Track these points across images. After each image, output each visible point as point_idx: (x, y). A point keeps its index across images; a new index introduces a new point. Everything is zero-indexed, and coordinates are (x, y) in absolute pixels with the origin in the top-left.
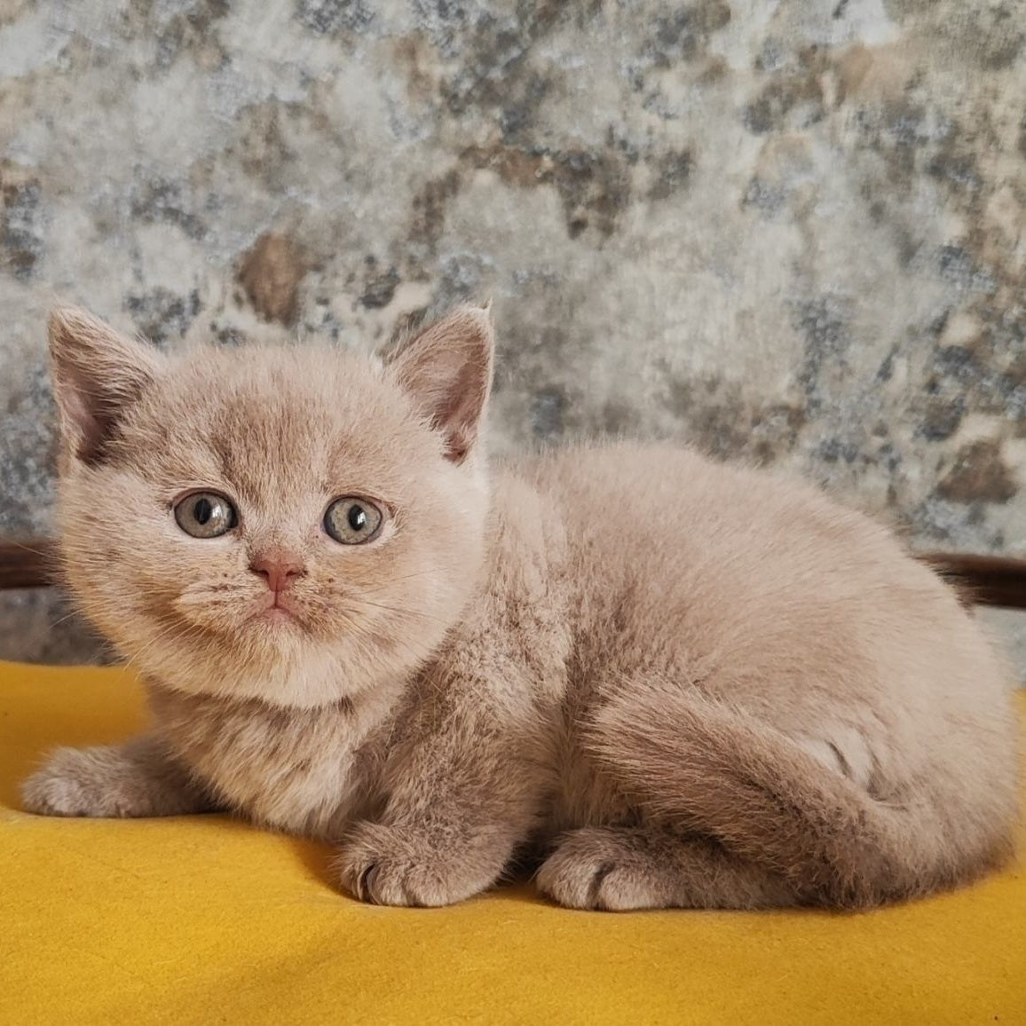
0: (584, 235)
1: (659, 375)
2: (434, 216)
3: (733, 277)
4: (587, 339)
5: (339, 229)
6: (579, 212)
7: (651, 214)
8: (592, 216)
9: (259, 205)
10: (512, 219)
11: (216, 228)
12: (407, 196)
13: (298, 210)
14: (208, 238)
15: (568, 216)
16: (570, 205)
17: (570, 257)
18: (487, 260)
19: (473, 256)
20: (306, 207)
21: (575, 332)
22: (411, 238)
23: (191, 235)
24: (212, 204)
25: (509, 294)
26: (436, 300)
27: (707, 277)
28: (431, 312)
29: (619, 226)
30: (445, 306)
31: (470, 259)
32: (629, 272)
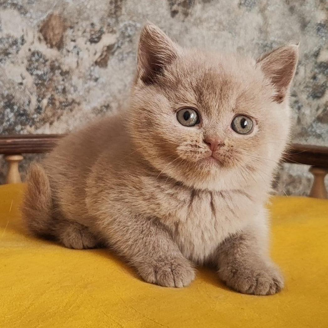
0: (177, 16)
2: (118, 8)
3: (236, 33)
5: (80, 12)
6: (175, 7)
7: (203, 9)
8: (180, 9)
9: (48, 3)
10: (149, 10)
11: (31, 11)
13: (64, 4)
14: (28, 15)
15: (171, 8)
16: (172, 4)
17: (171, 25)
19: (134, 24)
20: (68, 3)
22: (109, 16)
23: (21, 13)
24: (30, 2)
26: (118, 41)
27: (225, 33)
28: (116, 45)
29: (191, 13)
30: (122, 44)
31: (132, 25)
32: (194, 31)
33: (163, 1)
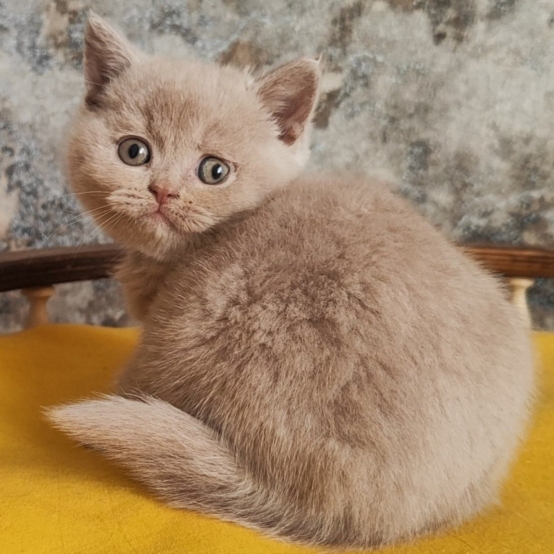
0: (444, 42)
1: (492, 133)
2: (345, 30)
3: (543, 70)
4: (445, 109)
5: (283, 38)
6: (441, 28)
7: (489, 29)
8: (450, 31)
9: (232, 23)
10: (397, 32)
11: (204, 37)
12: (329, 17)
13: (257, 26)
14: (199, 44)
15: (434, 30)
16: (436, 23)
17: (434, 56)
18: (380, 59)
19: (371, 56)
20: (263, 24)
21: (437, 106)
22: (330, 45)
23: (188, 41)
24: (202, 21)
25: (393, 80)
26: (346, 84)
27: (526, 70)
28: (342, 92)
29: (467, 36)
30: (352, 89)
31: (369, 58)
32: (473, 66)
33: (421, 18)
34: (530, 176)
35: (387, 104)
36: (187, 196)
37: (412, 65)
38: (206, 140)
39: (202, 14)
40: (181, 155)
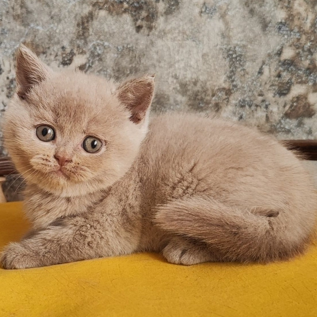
0: (142, 31)
1: (175, 81)
2: (85, 29)
3: (199, 41)
4: (146, 69)
5: (50, 38)
6: (139, 23)
7: (166, 20)
8: (144, 23)
9: (20, 31)
10: (114, 28)
11: (5, 41)
12: (75, 23)
13: (35, 31)
14: (3, 45)
15: (135, 24)
16: (136, 20)
17: (137, 40)
18: (106, 44)
19: (102, 43)
20: (38, 30)
21: (142, 68)
22: (77, 38)
24: (3, 32)
25: (116, 55)
26: (89, 61)
27: (189, 42)
28: (88, 65)
29: (155, 26)
30: (92, 63)
31: (100, 44)
32: (159, 43)
33: (127, 18)
34: (199, 104)
35: (114, 70)
36: (77, 161)
37: (125, 46)
38: (89, 128)
39: (3, 28)
40: (74, 137)
